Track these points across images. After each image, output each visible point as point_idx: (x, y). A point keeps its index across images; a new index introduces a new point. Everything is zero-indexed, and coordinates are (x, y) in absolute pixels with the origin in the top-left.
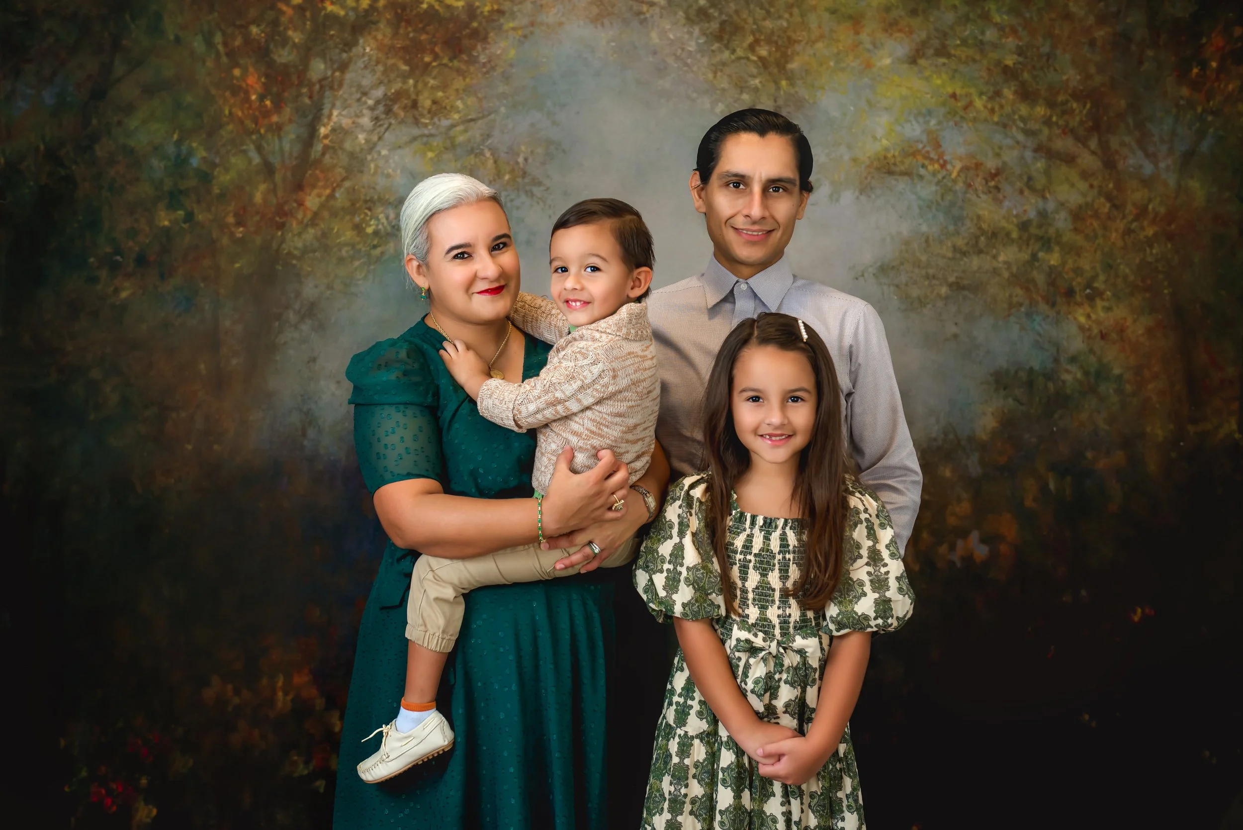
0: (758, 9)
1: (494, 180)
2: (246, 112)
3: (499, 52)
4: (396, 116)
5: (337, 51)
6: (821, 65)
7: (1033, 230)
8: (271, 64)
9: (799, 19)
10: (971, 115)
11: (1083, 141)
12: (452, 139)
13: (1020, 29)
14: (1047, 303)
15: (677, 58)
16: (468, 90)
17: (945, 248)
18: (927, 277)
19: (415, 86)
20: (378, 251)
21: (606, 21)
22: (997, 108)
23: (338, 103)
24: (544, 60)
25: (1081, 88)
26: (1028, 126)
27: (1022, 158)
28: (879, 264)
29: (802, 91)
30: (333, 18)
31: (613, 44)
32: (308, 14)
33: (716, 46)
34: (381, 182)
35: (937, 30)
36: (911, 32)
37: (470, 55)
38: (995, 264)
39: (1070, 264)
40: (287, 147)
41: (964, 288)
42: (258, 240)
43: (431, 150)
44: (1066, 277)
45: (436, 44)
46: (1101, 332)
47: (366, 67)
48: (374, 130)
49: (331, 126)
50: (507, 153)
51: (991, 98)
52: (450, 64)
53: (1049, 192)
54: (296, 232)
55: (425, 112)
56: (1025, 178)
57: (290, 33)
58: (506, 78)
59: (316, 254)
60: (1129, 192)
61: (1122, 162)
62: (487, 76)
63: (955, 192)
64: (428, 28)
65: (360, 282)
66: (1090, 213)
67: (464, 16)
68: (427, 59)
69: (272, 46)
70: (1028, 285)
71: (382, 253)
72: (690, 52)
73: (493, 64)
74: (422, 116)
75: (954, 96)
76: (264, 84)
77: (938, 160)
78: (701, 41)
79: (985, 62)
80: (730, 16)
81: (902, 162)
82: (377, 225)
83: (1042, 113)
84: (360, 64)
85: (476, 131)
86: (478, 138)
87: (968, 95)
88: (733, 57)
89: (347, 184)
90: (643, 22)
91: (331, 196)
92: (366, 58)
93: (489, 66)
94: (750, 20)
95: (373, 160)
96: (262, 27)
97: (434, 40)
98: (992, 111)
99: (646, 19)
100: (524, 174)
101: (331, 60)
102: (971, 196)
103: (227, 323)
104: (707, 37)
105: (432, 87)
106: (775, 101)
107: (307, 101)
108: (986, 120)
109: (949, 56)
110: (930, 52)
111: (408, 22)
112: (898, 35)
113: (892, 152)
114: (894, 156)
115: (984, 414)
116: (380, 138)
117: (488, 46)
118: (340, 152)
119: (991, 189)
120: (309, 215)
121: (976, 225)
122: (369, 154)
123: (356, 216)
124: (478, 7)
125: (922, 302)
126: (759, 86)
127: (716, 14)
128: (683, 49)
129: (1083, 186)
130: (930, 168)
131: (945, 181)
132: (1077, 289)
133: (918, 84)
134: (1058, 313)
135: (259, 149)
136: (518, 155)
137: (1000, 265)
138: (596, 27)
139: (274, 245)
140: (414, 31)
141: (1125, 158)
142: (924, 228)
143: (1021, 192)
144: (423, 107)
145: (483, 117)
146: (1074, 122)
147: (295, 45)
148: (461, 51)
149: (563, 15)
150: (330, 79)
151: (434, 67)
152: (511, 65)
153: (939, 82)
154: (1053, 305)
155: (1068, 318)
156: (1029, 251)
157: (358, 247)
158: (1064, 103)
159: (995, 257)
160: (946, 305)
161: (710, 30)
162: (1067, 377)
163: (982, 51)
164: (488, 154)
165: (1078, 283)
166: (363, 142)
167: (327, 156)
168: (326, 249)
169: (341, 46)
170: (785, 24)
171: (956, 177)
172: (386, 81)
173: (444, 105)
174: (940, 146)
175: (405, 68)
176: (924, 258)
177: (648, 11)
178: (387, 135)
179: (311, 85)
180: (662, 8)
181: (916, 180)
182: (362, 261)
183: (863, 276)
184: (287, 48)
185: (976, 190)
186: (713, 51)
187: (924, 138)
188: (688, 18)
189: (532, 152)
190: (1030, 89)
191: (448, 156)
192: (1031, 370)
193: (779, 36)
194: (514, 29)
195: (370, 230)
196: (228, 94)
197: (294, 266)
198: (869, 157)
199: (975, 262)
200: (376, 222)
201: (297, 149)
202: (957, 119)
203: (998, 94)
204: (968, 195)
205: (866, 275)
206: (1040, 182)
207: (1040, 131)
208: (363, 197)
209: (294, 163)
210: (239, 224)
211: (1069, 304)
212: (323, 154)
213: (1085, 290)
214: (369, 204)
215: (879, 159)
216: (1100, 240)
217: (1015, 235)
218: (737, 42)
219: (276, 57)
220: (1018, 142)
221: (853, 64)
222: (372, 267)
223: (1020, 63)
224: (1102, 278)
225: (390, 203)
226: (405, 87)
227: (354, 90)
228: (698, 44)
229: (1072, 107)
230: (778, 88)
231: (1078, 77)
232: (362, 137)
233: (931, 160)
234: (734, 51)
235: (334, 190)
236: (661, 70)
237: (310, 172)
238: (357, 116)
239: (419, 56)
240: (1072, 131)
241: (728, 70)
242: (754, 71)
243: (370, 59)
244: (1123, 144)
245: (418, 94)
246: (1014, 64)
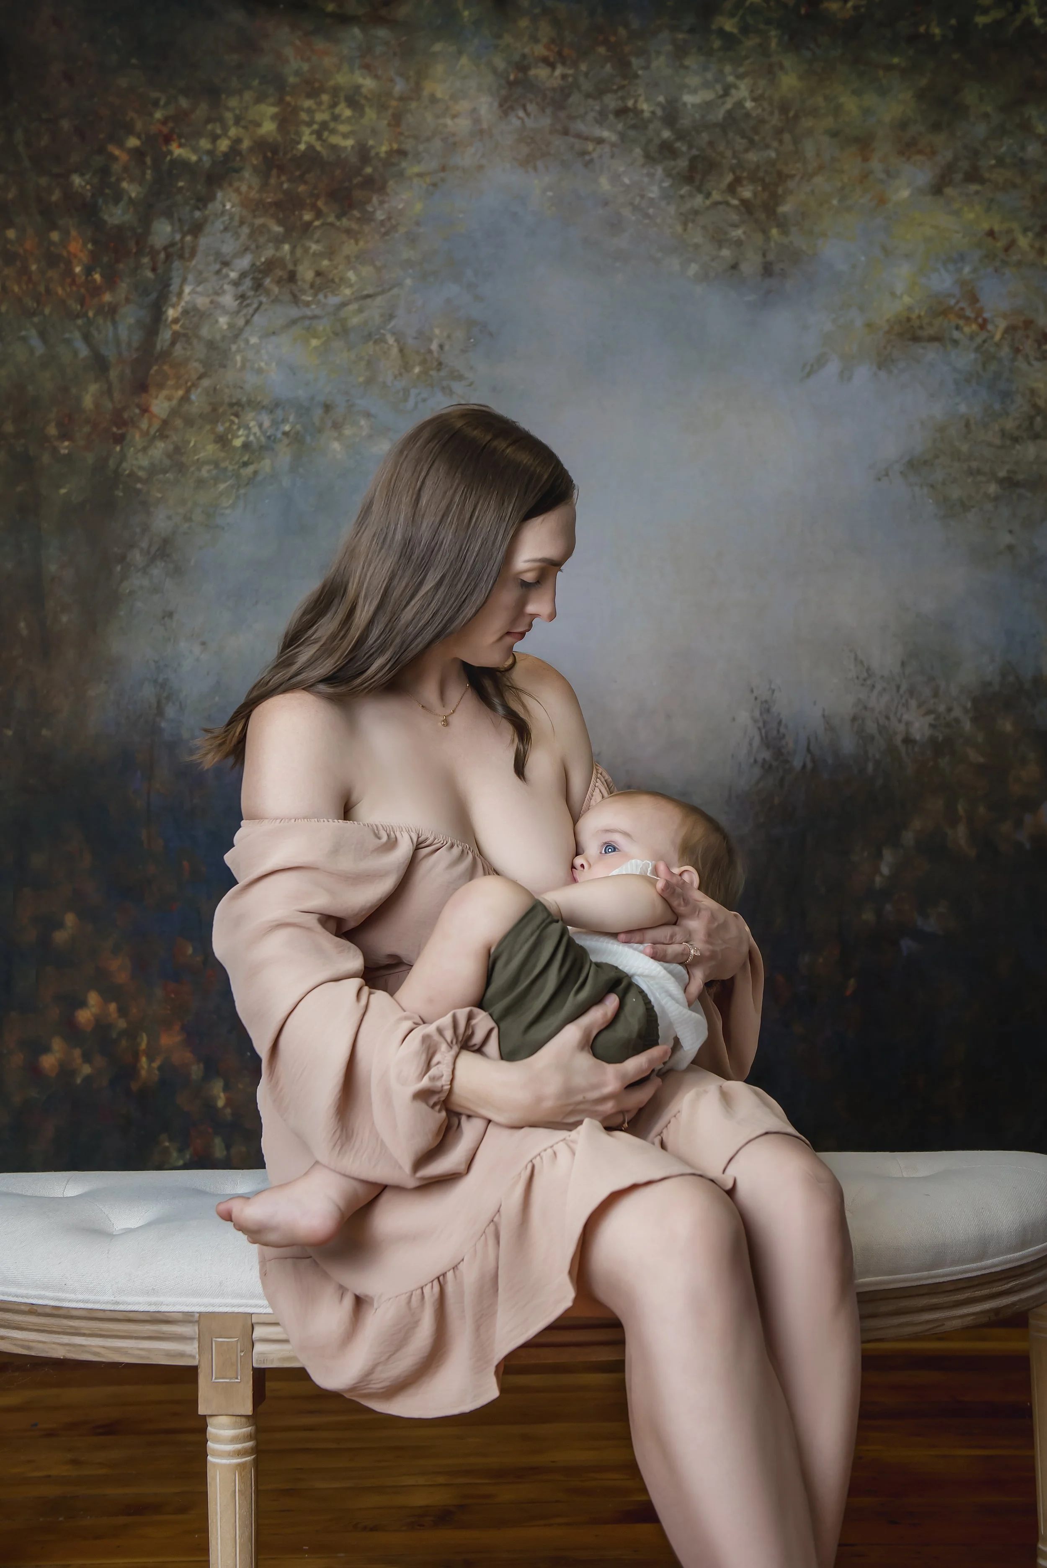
0: (738, 139)
1: (401, 374)
2: (68, 290)
3: (401, 206)
4: (268, 292)
5: (188, 208)
6: (822, 204)
8: (100, 226)
9: (792, 147)
10: (1015, 258)
12: (343, 322)
15: (635, 208)
16: (362, 257)
17: (991, 432)
18: (971, 472)
19: (293, 251)
20: (250, 469)
21: (540, 164)
23: (190, 277)
24: (461, 216)
28: (907, 458)
29: (797, 240)
30: (183, 165)
31: (550, 194)
32: (148, 160)
33: (685, 190)
34: (251, 380)
35: (966, 147)
36: (934, 153)
37: (363, 211)
40: (123, 333)
41: (1019, 484)
42: (90, 458)
43: (315, 336)
45: (317, 197)
47: (226, 229)
48: (238, 312)
49: (182, 307)
50: (416, 338)
51: (1039, 235)
52: (338, 224)
54: (139, 447)
55: (307, 286)
57: (125, 185)
58: (412, 240)
59: (167, 475)
62: (387, 238)
63: (1000, 360)
64: (307, 176)
65: (228, 511)
67: (354, 160)
68: (307, 217)
69: (100, 201)
71: (255, 473)
72: (653, 199)
73: (393, 222)
74: (303, 292)
75: (991, 233)
76: (91, 252)
77: (976, 319)
78: (666, 184)
79: (1029, 187)
80: (702, 150)
81: (931, 324)
82: (248, 436)
84: (219, 225)
85: (375, 310)
86: (378, 320)
87: (1010, 231)
88: (708, 202)
89: (206, 383)
90: (588, 164)
91: (185, 399)
92: (226, 218)
93: (388, 224)
94: (729, 153)
95: (239, 351)
96: (87, 177)
97: (316, 192)
98: (1042, 252)
99: (592, 160)
100: (440, 365)
101: (180, 220)
102: (1022, 364)
103: (53, 568)
104: (674, 179)
105: (314, 254)
106: (764, 255)
107: (150, 274)
108: (1034, 264)
109: (982, 181)
110: (958, 177)
111: (281, 169)
112: (918, 157)
113: (917, 311)
114: (919, 317)
116: (247, 322)
117: (387, 199)
118: (195, 342)
120: (156, 425)
121: (1030, 401)
122: (234, 343)
123: (219, 424)
124: (372, 147)
125: (965, 506)
126: (743, 237)
127: (684, 149)
128: (642, 197)
130: (967, 330)
131: (986, 345)
133: (947, 221)
135: (87, 338)
136: (430, 340)
138: (527, 172)
139: (112, 463)
140: (289, 180)
142: (963, 408)
144: (304, 281)
145: (383, 292)
147: (131, 201)
148: (351, 206)
149: (483, 156)
150: (179, 245)
151: (317, 227)
152: (418, 224)
153: (971, 216)
157: (223, 465)
160: (996, 507)
161: (678, 170)
163: (1024, 173)
164: (391, 340)
166: (225, 327)
167: (178, 347)
168: (181, 468)
169: (192, 202)
170: (773, 155)
171: (1001, 340)
172: (253, 247)
173: (331, 276)
174: (978, 300)
175: (278, 229)
176: (965, 448)
177: (594, 150)
178: (256, 317)
179: (154, 253)
180: (613, 145)
181: (950, 346)
182: (228, 483)
183: (887, 475)
184: (122, 204)
185: (1027, 356)
186: (682, 197)
187: (957, 291)
188: (648, 156)
189: (449, 336)
191: (337, 344)
193: (766, 172)
194: (420, 175)
195: (238, 443)
197: (139, 492)
198: (888, 321)
199: (1031, 450)
200: (246, 432)
201: (137, 338)
202: (998, 263)
203: (1046, 229)
204: (1016, 364)
205: (891, 473)
208: (227, 400)
209: (135, 356)
210: (65, 435)
212: (173, 343)
214: (236, 408)
215: (901, 322)
218: (712, 183)
219: (106, 217)
221: (862, 201)
222: (242, 491)
225: (263, 407)
226: (278, 254)
227: (211, 258)
228: (662, 189)
230: (768, 239)
232: (223, 321)
233: (967, 319)
234: (708, 195)
235: (188, 391)
236: (615, 225)
237: (155, 368)
238: (217, 293)
239: (297, 213)
241: (702, 220)
242: (735, 217)
243: (232, 219)
245: (296, 263)
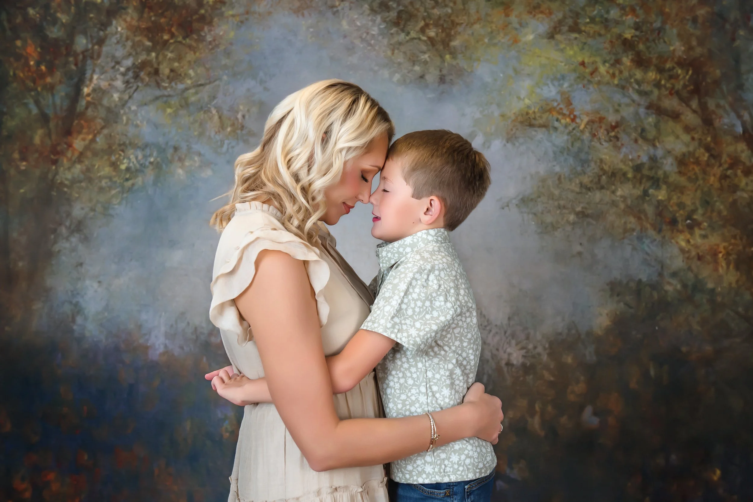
1: (219, 132)
2: (26, 74)
3: (221, 33)
4: (142, 80)
5: (96, 30)
6: (478, 42)
7: (646, 172)
8: (44, 38)
9: (461, 7)
10: (596, 79)
11: (685, 101)
12: (186, 99)
13: (638, 8)
14: (655, 229)
15: (363, 40)
16: (197, 62)
17: (573, 184)
18: (559, 207)
19: (157, 57)
20: (129, 183)
21: (306, 12)
22: (617, 73)
23: (97, 70)
24: (257, 40)
25: (685, 57)
26: (642, 88)
27: (637, 114)
28: (521, 197)
29: (461, 62)
31: (311, 30)
33: (394, 30)
34: (131, 131)
35: (571, 11)
36: (551, 13)
37: (199, 35)
38: (614, 198)
39: (675, 199)
40: (58, 101)
41: (587, 216)
42: (37, 172)
43: (170, 107)
44: (671, 209)
45: (172, 26)
46: (698, 254)
47: (118, 42)
48: (125, 91)
49: (92, 87)
50: (229, 111)
51: (612, 65)
52: (184, 42)
53: (659, 142)
54: (66, 167)
55: (165, 78)
56: (639, 130)
57: (59, 15)
58: (228, 54)
59: (82, 184)
60: (724, 145)
61: (718, 120)
62: (212, 51)
63: (582, 141)
64: (166, 13)
65: (116, 206)
66: (692, 160)
67: (194, 5)
68: (166, 37)
69: (45, 24)
70: (639, 214)
71: (133, 185)
72: (373, 35)
73: (217, 42)
74: (163, 81)
75: (583, 64)
76: (40, 53)
77: (569, 115)
78: (382, 27)
79: (609, 36)
80: (406, 7)
81: (541, 117)
82: (129, 163)
83: (654, 77)
84: (114, 40)
85: (205, 93)
86: (206, 99)
87: (594, 63)
88: (408, 38)
89: (105, 131)
90: (336, 13)
91: (93, 140)
92: (118, 36)
93: (214, 44)
94: (422, 9)
95: (125, 113)
96: (37, 9)
97: (171, 23)
98: (613, 76)
99: (338, 11)
100: (243, 127)
101: (91, 36)
102: (596, 144)
103: (15, 235)
104: (387, 23)
105: (170, 59)
106: (441, 71)
107: (73, 67)
108: (608, 83)
109: (580, 32)
110: (565, 29)
111: (151, 8)
112: (540, 16)
113: (533, 109)
114: (534, 112)
115: (601, 315)
116: (130, 97)
117: (213, 29)
118: (99, 107)
119: (612, 139)
120: (76, 154)
121: (599, 166)
122: (122, 109)
123: (113, 156)
125: (554, 227)
126: (428, 59)
127: (395, 6)
128: (368, 33)
129: (686, 138)
130: (563, 121)
131: (574, 131)
132: (679, 219)
133: (555, 55)
134: (664, 237)
135: (37, 103)
136: (237, 112)
137: (618, 198)
138: (298, 17)
139: (50, 176)
140: (155, 15)
141: (721, 117)
142: (557, 169)
143: (636, 141)
144: (163, 74)
145: (210, 83)
146: (679, 86)
147: (63, 24)
148: (192, 31)
149: (272, 6)
150: (91, 51)
151: (171, 43)
152: (231, 44)
153: (571, 53)
154: (660, 231)
155: (671, 242)
156: (642, 188)
157: (115, 179)
158: (671, 69)
159: (613, 192)
160: (573, 229)
161: (390, 18)
162: (668, 288)
163: (606, 27)
164: (214, 111)
165: (680, 214)
166: (117, 99)
167: (90, 110)
168: (90, 180)
169: (98, 26)
170: (450, 11)
171: (584, 128)
172: (134, 53)
173: (179, 73)
174: (571, 104)
175: (149, 44)
176: (556, 192)
177: (339, 5)
178: (135, 95)
179: (76, 55)
181: (551, 132)
182: (117, 190)
183: (508, 206)
184: (57, 27)
185: (599, 139)
186: (392, 34)
187: (559, 98)
188: (372, 10)
189: (248, 111)
190: (644, 58)
191: (182, 112)
192: (640, 281)
193: (445, 21)
194: (233, 16)
195: (123, 167)
196: (12, 59)
197: (65, 193)
198: (514, 113)
199: (598, 196)
200: (128, 161)
201: (66, 104)
202: (585, 82)
203: (618, 61)
204: (593, 143)
205: (510, 205)
206: (652, 133)
207: (652, 92)
208: (117, 142)
209: (64, 114)
210: (23, 159)
211: (672, 231)
212: (87, 108)
213: (686, 220)
214: (122, 147)
215: (522, 115)
216: (701, 182)
217: (630, 175)
218: (411, 27)
219: (48, 33)
220: (633, 101)
221: (503, 40)
222: (125, 195)
223: (636, 36)
224: (700, 211)
225: (138, 147)
226: (149, 58)
227: (109, 59)
228: (380, 29)
229: (677, 73)
230: (443, 61)
231: (683, 48)
232: (116, 96)
233: (564, 115)
234: (408, 34)
235: (95, 136)
236: (350, 49)
237: (76, 122)
238: (112, 80)
239: (160, 35)
240: (678, 93)
241: (403, 49)
242: (424, 48)
243: (121, 37)
244: (718, 106)
245: (159, 64)
246: (632, 37)
